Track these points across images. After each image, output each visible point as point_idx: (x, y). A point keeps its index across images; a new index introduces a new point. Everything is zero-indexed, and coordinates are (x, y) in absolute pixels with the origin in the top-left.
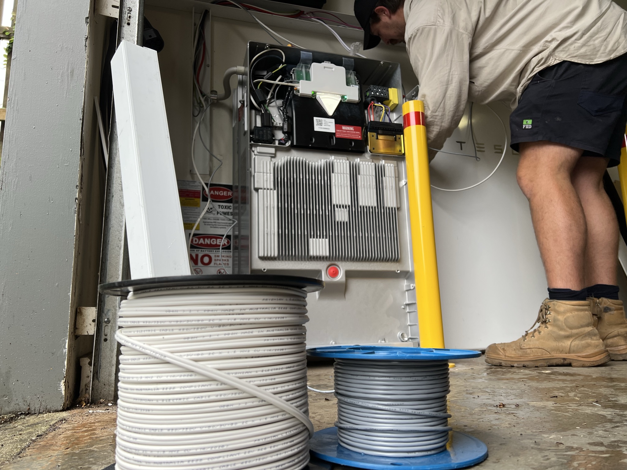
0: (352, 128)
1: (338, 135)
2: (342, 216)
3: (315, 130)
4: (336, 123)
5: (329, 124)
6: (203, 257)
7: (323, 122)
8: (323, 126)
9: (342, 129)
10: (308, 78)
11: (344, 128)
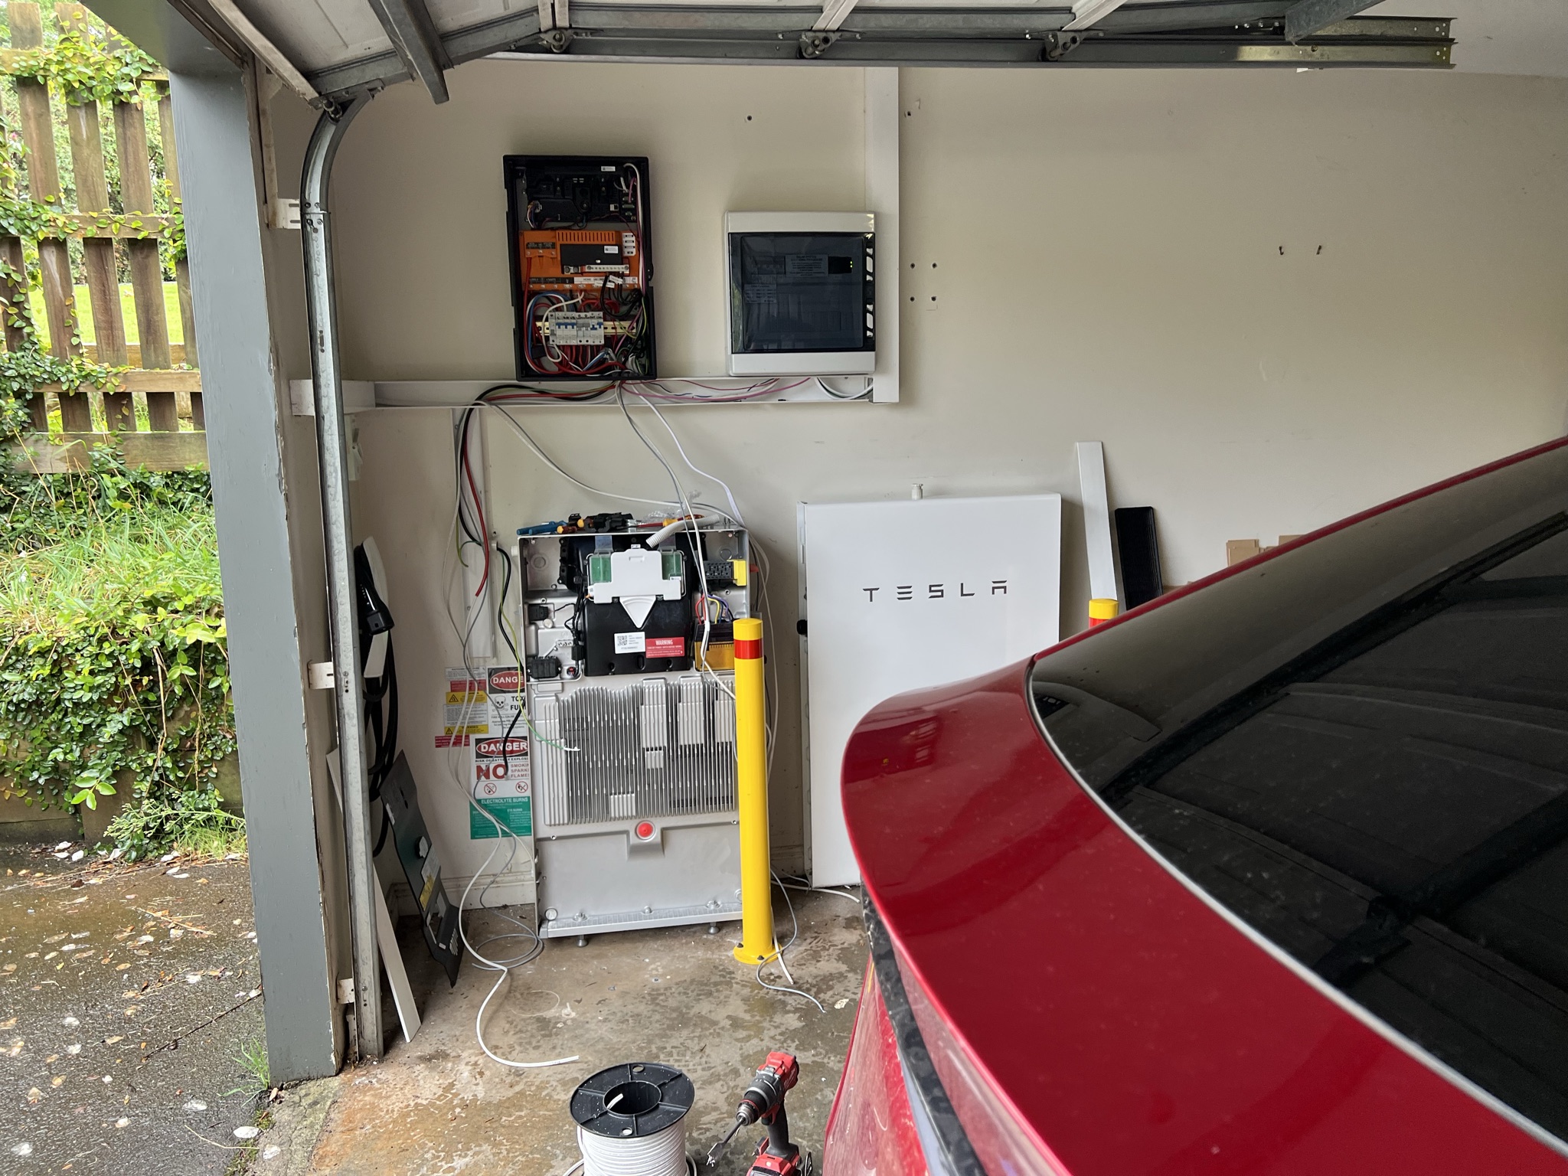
0: (669, 642)
1: (648, 655)
2: (655, 760)
3: (617, 652)
4: (647, 637)
5: (637, 640)
6: (496, 768)
7: (628, 639)
8: (628, 645)
9: (655, 645)
10: (607, 577)
11: (658, 642)
